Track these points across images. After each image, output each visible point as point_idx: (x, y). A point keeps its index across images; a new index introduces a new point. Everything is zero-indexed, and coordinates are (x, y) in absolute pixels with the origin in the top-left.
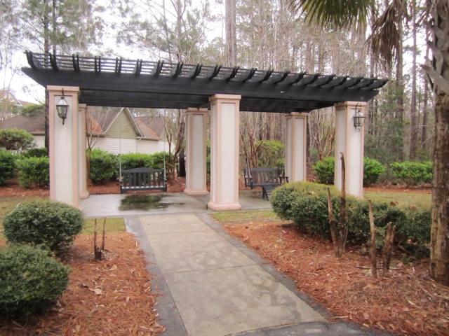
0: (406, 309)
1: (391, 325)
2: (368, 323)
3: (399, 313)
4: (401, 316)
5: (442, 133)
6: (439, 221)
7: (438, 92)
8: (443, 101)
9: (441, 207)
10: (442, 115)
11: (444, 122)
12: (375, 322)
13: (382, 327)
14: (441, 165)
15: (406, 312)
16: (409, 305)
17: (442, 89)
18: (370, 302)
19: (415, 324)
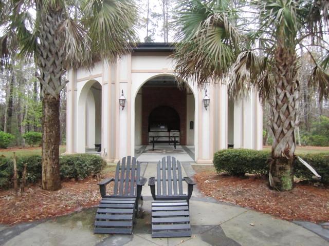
0: (45, 206)
1: (43, 216)
2: (31, 219)
3: (43, 209)
4: (45, 210)
5: (48, 114)
6: (48, 159)
7: (46, 93)
8: (49, 98)
9: (49, 151)
10: (48, 105)
11: (49, 108)
12: (34, 218)
13: (39, 218)
14: (48, 130)
15: (45, 208)
16: (44, 204)
17: (49, 91)
18: (24, 210)
19: (52, 211)
